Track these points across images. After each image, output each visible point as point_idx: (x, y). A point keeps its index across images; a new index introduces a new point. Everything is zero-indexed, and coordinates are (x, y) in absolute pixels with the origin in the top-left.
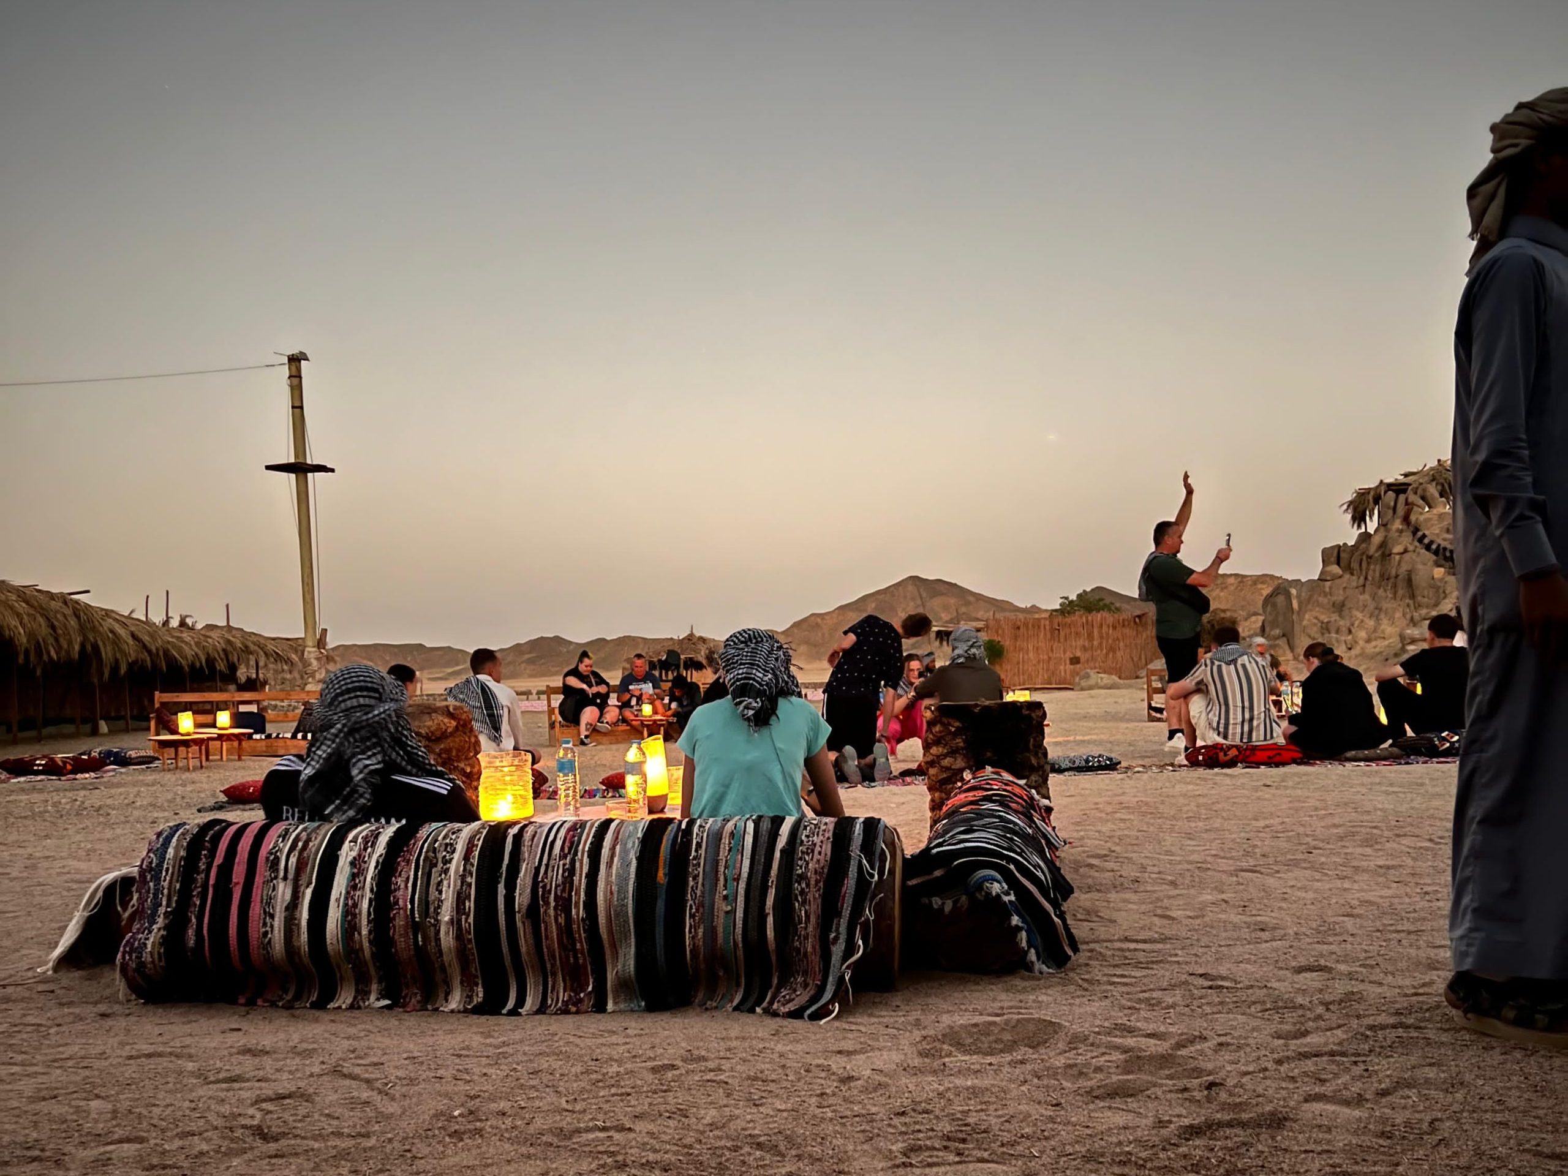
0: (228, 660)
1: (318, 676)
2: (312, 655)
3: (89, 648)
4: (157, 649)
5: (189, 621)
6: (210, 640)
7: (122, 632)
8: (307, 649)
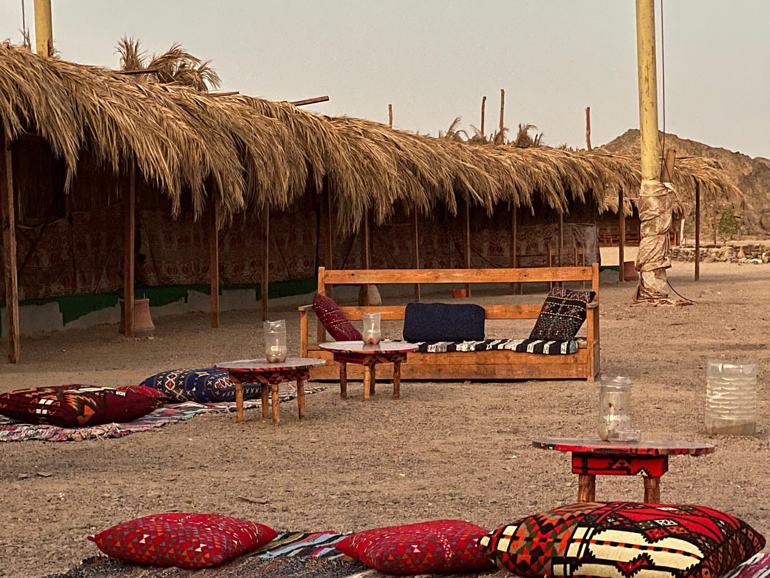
0: (569, 193)
1: (659, 225)
2: (651, 192)
3: (319, 183)
4: (441, 182)
5: (532, 134)
6: (541, 164)
7: (381, 156)
8: (644, 182)
